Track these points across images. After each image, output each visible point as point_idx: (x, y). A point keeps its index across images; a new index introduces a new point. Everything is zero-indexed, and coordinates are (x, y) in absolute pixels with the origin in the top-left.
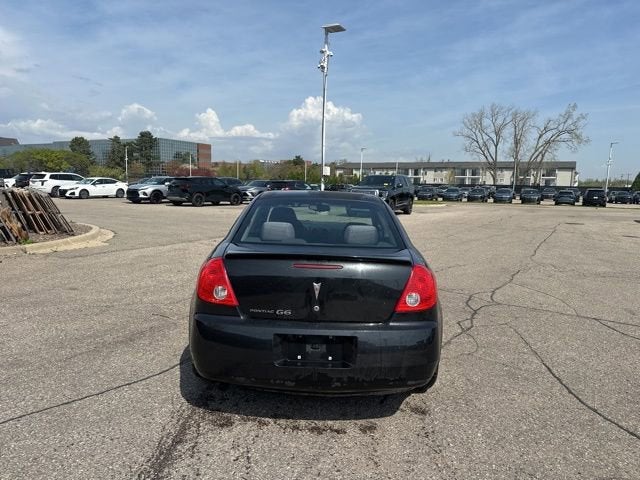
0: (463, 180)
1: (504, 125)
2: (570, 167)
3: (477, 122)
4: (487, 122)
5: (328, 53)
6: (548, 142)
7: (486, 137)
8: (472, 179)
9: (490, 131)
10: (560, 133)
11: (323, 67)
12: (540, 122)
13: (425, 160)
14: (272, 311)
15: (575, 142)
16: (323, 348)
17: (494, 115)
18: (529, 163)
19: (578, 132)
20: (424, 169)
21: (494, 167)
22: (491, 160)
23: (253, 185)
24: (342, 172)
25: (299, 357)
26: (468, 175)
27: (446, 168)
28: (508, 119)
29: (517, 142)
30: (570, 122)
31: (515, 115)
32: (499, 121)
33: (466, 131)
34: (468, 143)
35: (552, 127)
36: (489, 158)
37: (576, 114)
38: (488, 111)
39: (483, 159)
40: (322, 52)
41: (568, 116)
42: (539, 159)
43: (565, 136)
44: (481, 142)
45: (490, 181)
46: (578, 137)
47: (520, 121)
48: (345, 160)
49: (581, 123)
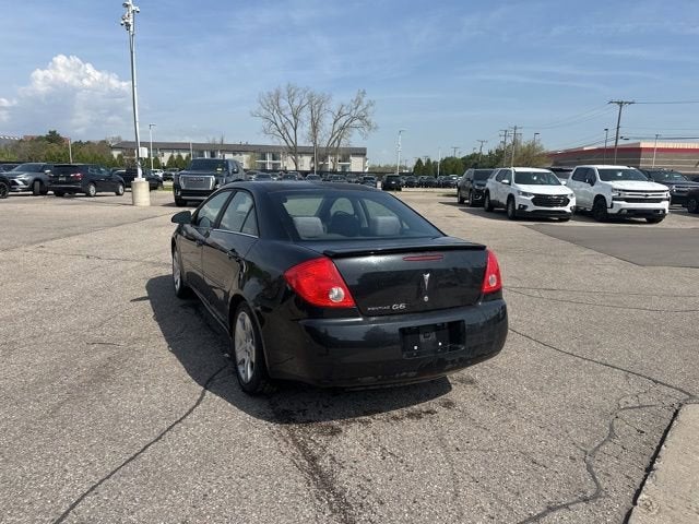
0: (264, 164)
1: (301, 108)
2: (361, 153)
3: (274, 102)
4: (284, 103)
5: (134, 8)
6: (342, 128)
7: (284, 120)
8: (274, 164)
9: (288, 112)
10: (353, 118)
11: (128, 25)
12: (334, 107)
13: (218, 141)
14: (388, 307)
15: (366, 128)
16: (433, 336)
17: (291, 97)
18: (327, 148)
19: (368, 119)
20: (221, 151)
21: (295, 151)
22: (291, 145)
23: (23, 170)
24: (120, 152)
25: (416, 348)
26: (269, 160)
27: (246, 152)
28: (305, 101)
29: (315, 127)
30: (360, 108)
31: (311, 97)
32: (296, 103)
33: (264, 112)
34: (266, 124)
35: (345, 112)
36: (290, 142)
37: (365, 101)
38: (284, 92)
39: (284, 143)
40: (127, 6)
41: (359, 102)
42: (336, 146)
43: (357, 122)
44: (279, 124)
45: (291, 167)
46: (368, 123)
47: (316, 104)
48: (119, 138)
49: (370, 109)
